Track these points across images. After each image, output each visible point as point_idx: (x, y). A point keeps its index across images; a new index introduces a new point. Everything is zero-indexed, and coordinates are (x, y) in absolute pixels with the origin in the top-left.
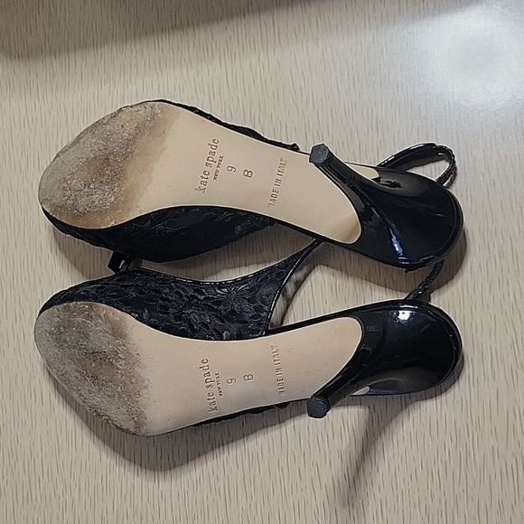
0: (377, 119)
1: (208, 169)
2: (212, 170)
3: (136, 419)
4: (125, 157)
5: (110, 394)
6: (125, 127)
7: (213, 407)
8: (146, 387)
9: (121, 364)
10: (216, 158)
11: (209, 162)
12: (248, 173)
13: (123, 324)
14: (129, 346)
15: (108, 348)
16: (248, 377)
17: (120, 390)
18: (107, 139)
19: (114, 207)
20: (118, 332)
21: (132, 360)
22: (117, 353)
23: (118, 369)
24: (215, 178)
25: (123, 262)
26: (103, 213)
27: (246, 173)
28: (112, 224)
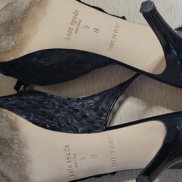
0: (171, 6)
1: (72, 26)
2: (74, 28)
3: (24, 180)
4: (23, 19)
5: (9, 164)
6: (24, 3)
7: (71, 174)
8: (30, 161)
9: (15, 147)
10: (77, 21)
11: (73, 23)
12: (96, 30)
13: (17, 122)
14: (20, 135)
15: (8, 136)
16: (94, 156)
17: (15, 162)
18: (13, 11)
19: (14, 48)
20: (13, 127)
21: (22, 145)
22: (13, 140)
23: (14, 149)
24: (76, 32)
25: (23, 86)
26: (7, 52)
27: (95, 30)
28: (12, 58)
